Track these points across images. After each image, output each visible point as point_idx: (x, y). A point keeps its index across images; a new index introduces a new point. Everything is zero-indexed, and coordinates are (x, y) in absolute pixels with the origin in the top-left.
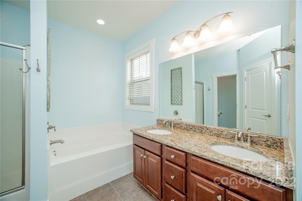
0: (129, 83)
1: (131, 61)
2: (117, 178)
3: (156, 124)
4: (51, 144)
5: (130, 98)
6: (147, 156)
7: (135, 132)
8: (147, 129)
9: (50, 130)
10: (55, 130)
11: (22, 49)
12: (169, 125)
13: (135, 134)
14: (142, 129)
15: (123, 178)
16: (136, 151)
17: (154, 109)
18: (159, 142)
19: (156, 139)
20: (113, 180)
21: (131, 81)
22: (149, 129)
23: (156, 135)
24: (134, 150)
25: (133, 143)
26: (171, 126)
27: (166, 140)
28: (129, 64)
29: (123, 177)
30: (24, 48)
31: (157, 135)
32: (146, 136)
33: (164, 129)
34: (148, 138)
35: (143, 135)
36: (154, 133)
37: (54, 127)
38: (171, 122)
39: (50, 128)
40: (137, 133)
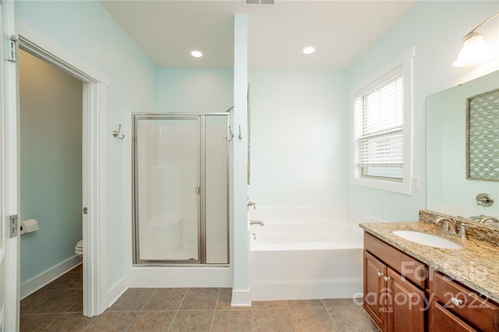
0: (359, 139)
1: (363, 99)
2: (334, 298)
3: (418, 220)
4: (251, 224)
5: (362, 166)
6: (392, 279)
7: (368, 229)
8: (394, 227)
9: (250, 207)
10: (255, 208)
11: (227, 115)
12: (452, 228)
13: (367, 232)
14: (384, 226)
15: (345, 301)
16: (369, 263)
17: (413, 189)
18: (419, 259)
19: (413, 251)
20: (326, 298)
21: (364, 135)
22: (398, 228)
23: (413, 243)
24: (366, 260)
25: (364, 247)
26: (457, 231)
27: (438, 260)
28: (358, 104)
29: (344, 299)
30: (228, 113)
31: (416, 244)
32: (390, 241)
33: (438, 234)
34: (395, 245)
35: (384, 238)
36: (409, 240)
37: (254, 204)
38: (459, 223)
39: (250, 205)
40: (371, 231)
